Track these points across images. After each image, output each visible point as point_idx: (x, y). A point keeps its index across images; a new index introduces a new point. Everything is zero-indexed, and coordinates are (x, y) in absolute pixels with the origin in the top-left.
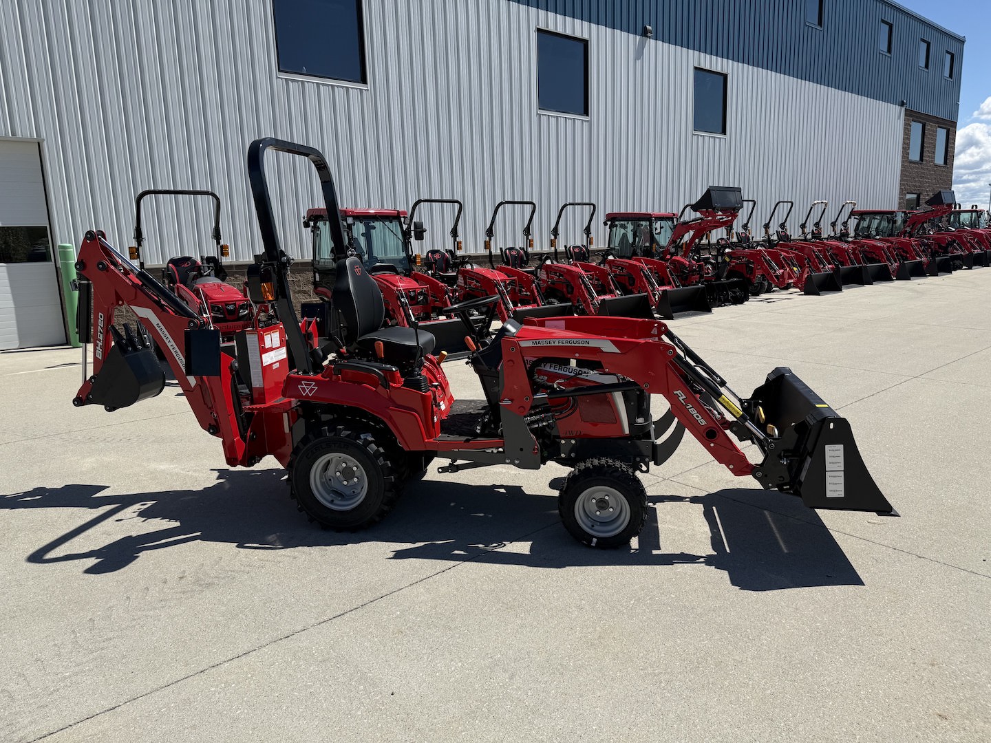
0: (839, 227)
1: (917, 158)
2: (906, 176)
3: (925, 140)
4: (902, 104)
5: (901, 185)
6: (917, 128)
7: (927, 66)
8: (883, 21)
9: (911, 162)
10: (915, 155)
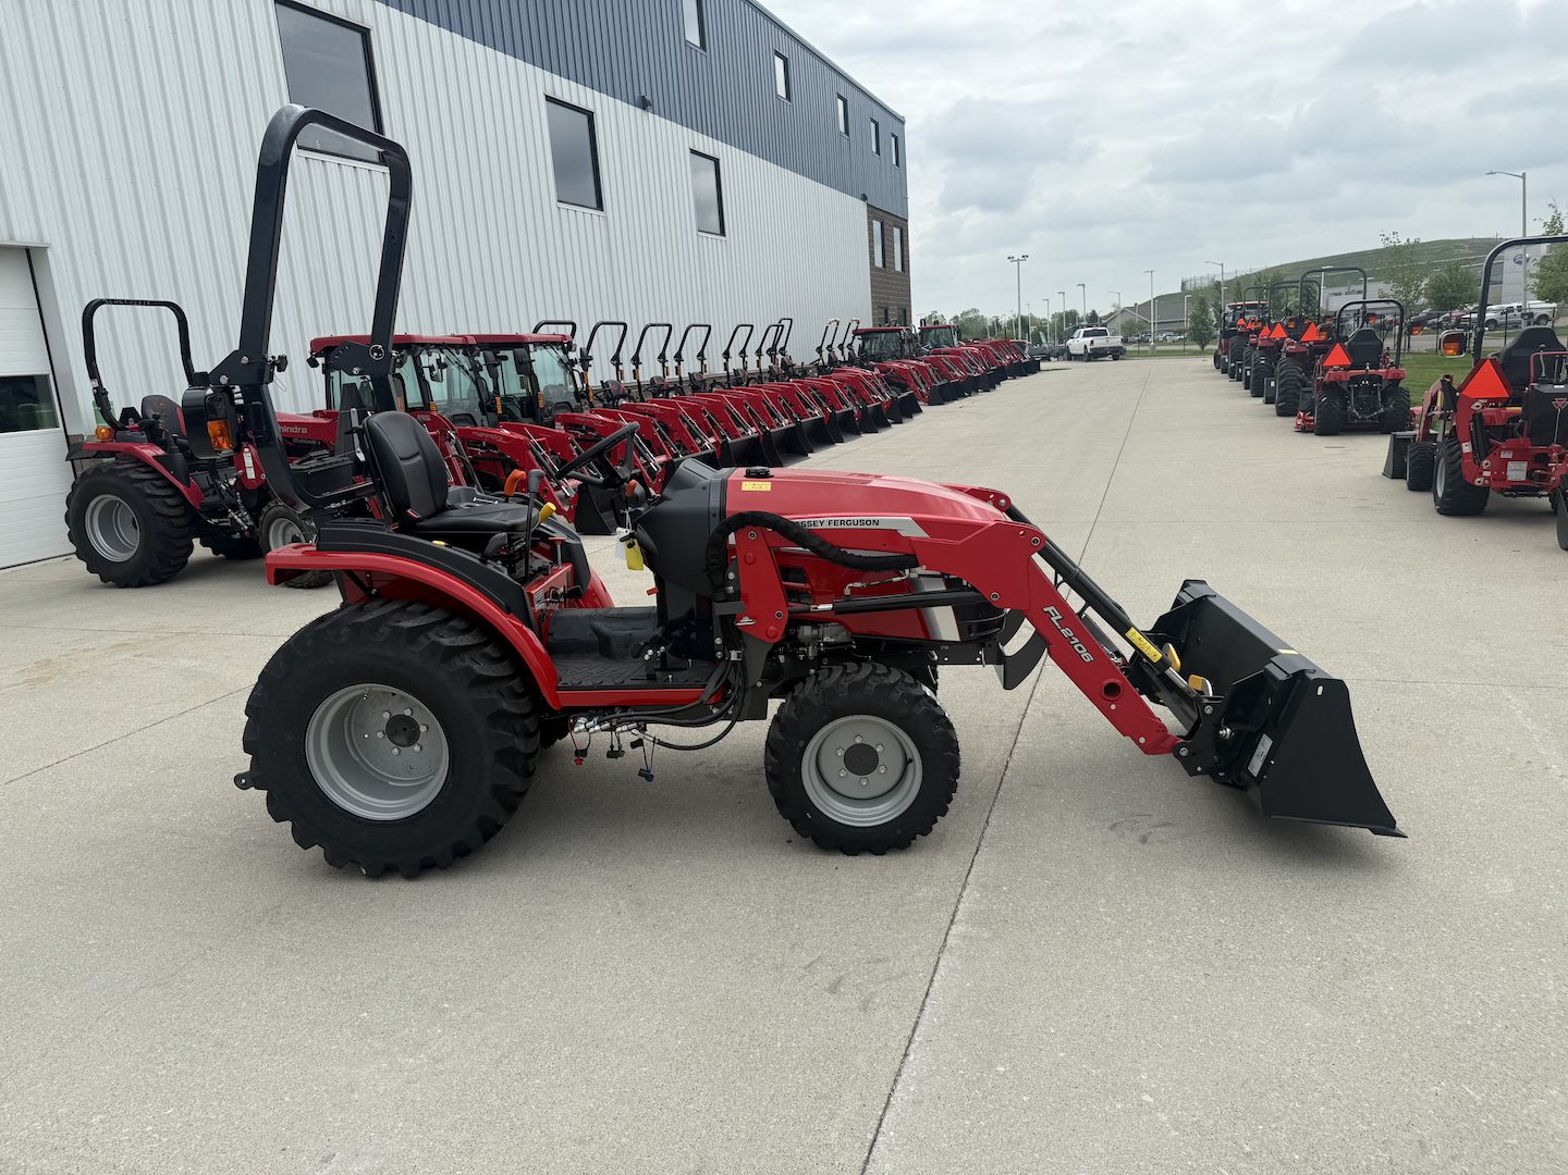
0: (846, 351)
1: (881, 265)
2: (876, 287)
3: (886, 243)
4: (864, 198)
5: (873, 297)
6: (877, 225)
7: (878, 152)
8: (839, 96)
9: (878, 269)
10: (879, 263)
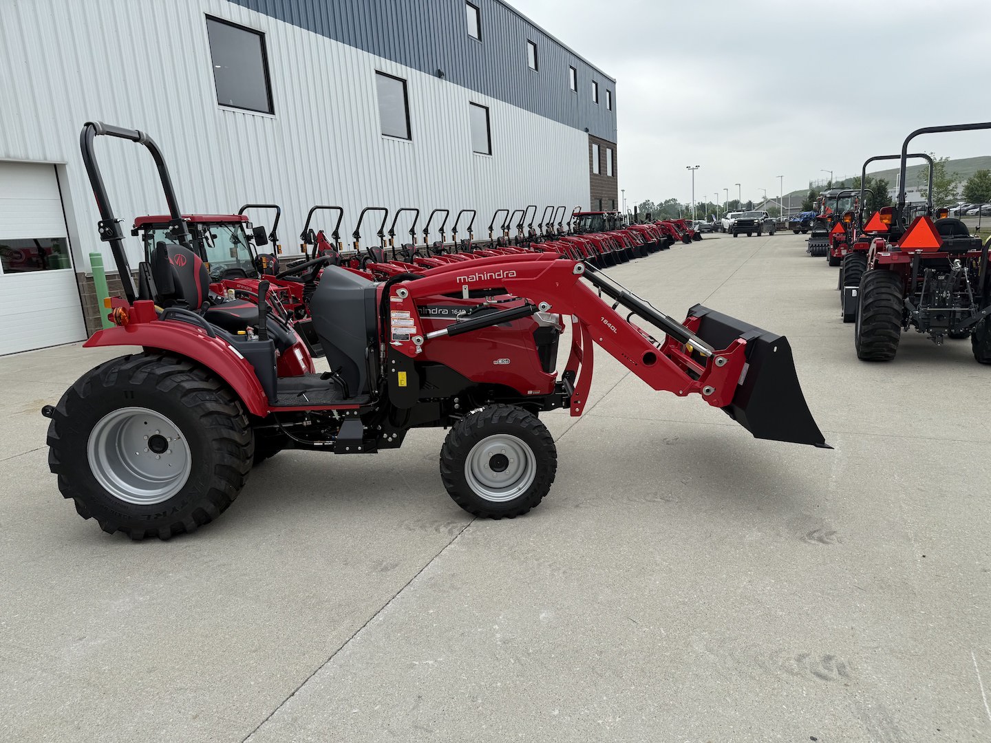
1: (597, 173)
2: (594, 186)
3: (601, 158)
4: (587, 130)
5: (591, 193)
6: (595, 147)
7: (597, 101)
8: (571, 67)
9: (595, 175)
10: (596, 171)
